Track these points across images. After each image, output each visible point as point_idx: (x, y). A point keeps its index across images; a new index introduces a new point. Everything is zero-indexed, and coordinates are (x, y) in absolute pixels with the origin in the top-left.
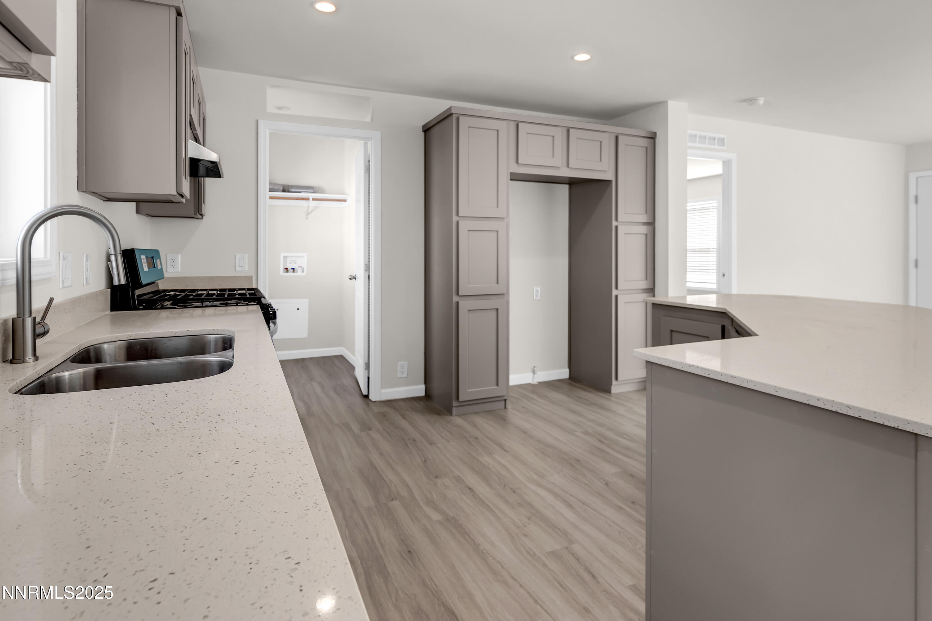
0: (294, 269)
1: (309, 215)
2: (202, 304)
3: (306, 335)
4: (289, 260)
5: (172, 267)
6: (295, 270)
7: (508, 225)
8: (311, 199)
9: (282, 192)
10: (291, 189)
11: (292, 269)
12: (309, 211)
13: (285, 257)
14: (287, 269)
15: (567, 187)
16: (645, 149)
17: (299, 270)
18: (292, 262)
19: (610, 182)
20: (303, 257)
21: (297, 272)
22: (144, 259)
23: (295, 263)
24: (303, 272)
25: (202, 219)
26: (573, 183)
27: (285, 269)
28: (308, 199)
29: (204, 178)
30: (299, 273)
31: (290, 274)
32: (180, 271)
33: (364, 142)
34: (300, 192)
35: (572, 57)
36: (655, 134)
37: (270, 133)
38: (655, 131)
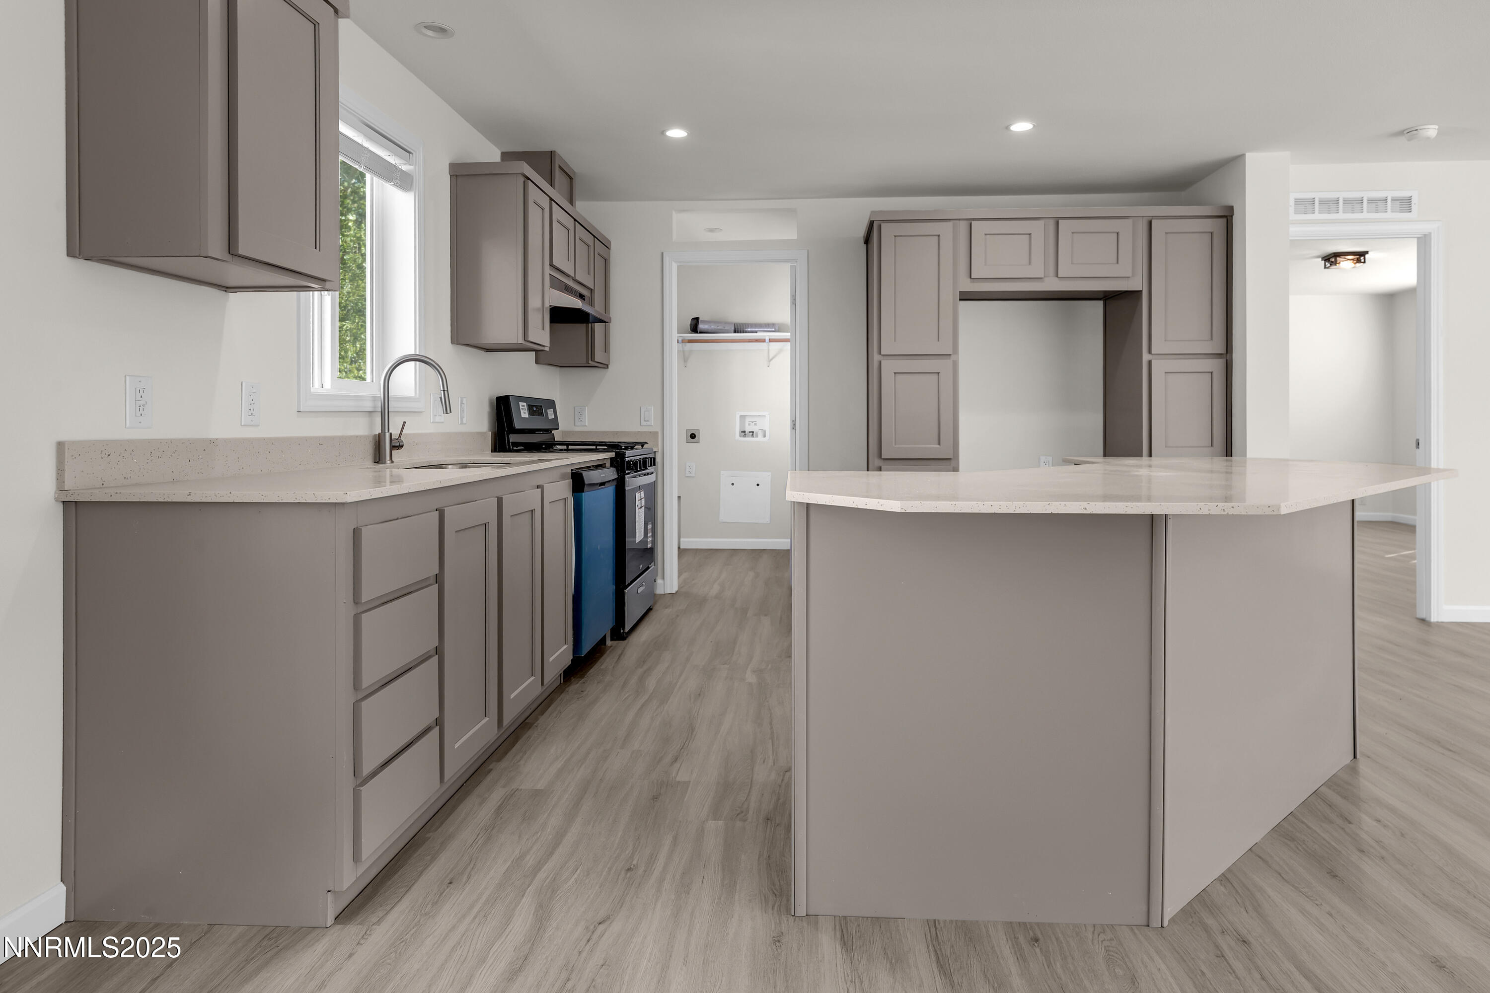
0: (753, 432)
1: (771, 362)
2: (568, 447)
3: (767, 520)
4: (748, 420)
5: (580, 420)
6: (754, 434)
7: (955, 365)
8: (767, 340)
9: (734, 333)
10: (747, 328)
11: (750, 432)
12: (770, 358)
13: (743, 417)
14: (744, 432)
15: (1100, 303)
16: (1208, 236)
17: (760, 434)
18: (751, 423)
19: (1139, 292)
20: (765, 416)
21: (757, 436)
22: (523, 406)
23: (756, 424)
24: (765, 436)
25: (608, 368)
26: (1108, 298)
27: (742, 432)
28: (764, 341)
29: (592, 324)
30: (760, 438)
31: (749, 439)
32: (587, 425)
33: (791, 265)
34: (756, 332)
35: (1007, 128)
36: (1231, 209)
37: (678, 267)
38: (1231, 204)
